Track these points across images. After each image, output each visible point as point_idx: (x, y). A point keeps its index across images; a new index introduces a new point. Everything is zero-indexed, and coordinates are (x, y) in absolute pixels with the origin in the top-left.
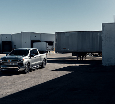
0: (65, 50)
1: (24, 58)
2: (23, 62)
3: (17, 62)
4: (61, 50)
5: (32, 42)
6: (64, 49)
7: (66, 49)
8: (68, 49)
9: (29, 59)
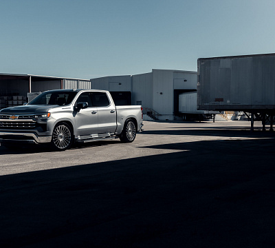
0: (221, 103)
1: (51, 111)
2: (49, 121)
3: (31, 120)
4: (210, 104)
5: (177, 93)
6: (217, 100)
7: (222, 100)
8: (228, 102)
9: (71, 115)
